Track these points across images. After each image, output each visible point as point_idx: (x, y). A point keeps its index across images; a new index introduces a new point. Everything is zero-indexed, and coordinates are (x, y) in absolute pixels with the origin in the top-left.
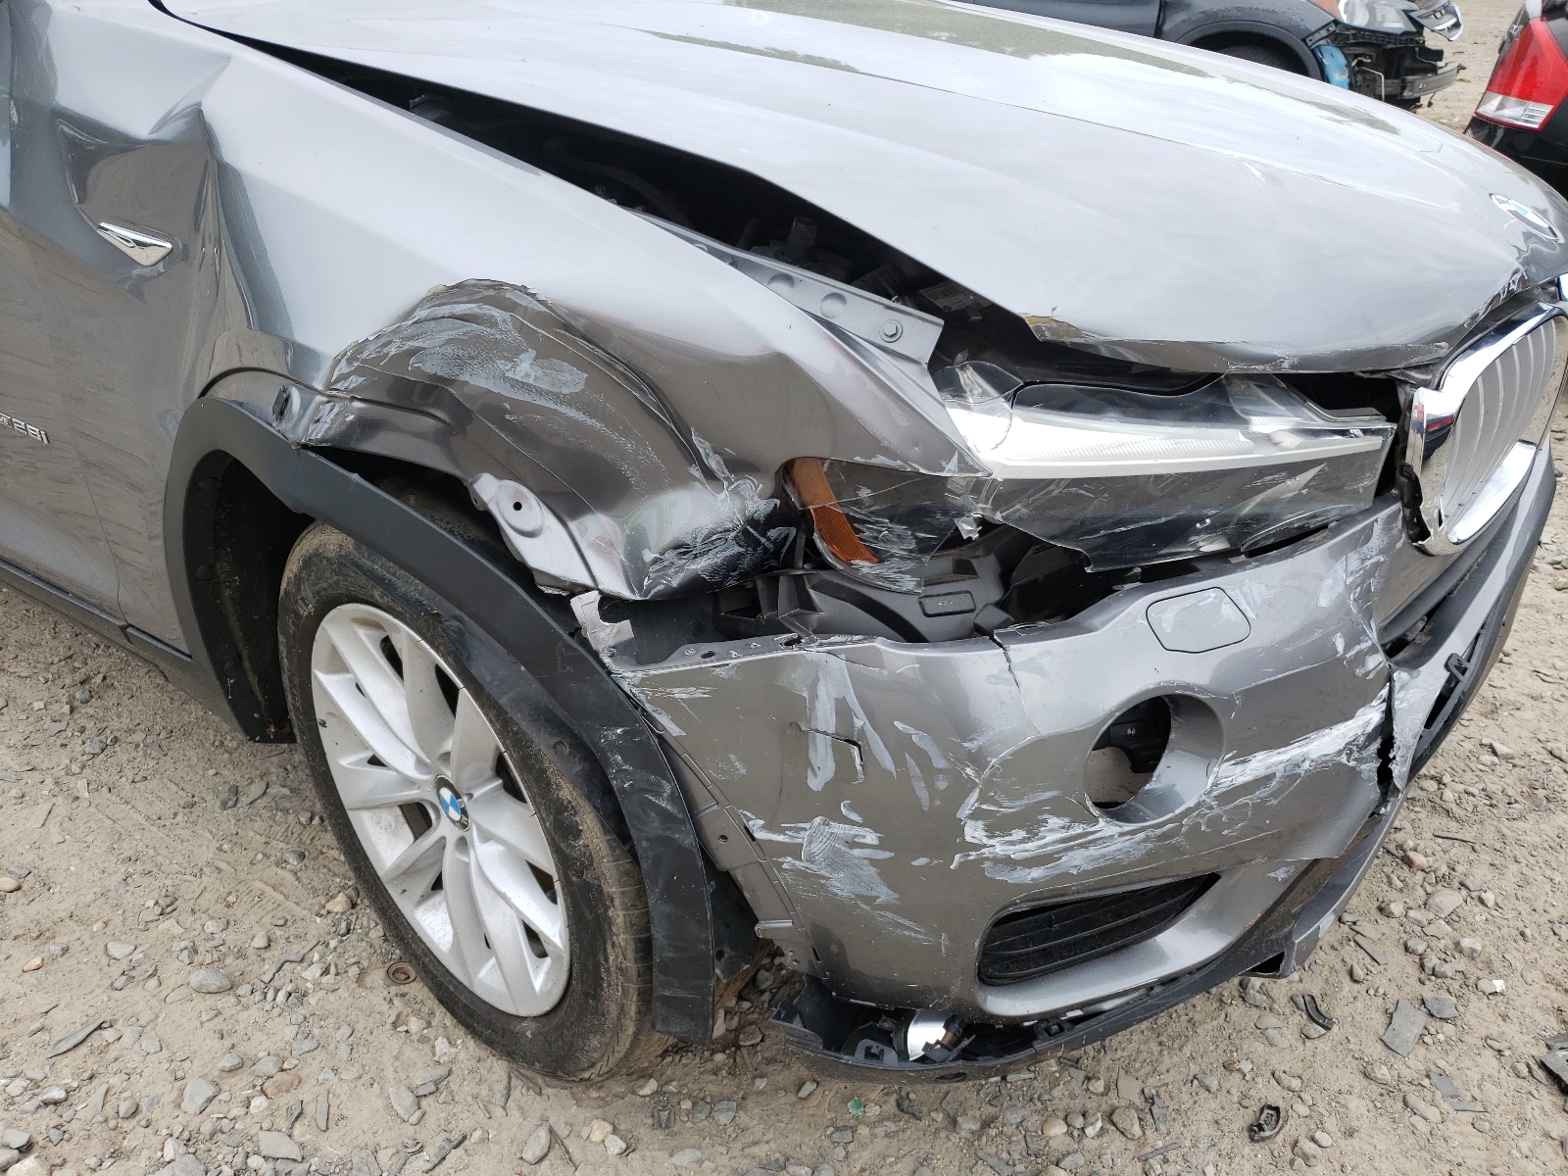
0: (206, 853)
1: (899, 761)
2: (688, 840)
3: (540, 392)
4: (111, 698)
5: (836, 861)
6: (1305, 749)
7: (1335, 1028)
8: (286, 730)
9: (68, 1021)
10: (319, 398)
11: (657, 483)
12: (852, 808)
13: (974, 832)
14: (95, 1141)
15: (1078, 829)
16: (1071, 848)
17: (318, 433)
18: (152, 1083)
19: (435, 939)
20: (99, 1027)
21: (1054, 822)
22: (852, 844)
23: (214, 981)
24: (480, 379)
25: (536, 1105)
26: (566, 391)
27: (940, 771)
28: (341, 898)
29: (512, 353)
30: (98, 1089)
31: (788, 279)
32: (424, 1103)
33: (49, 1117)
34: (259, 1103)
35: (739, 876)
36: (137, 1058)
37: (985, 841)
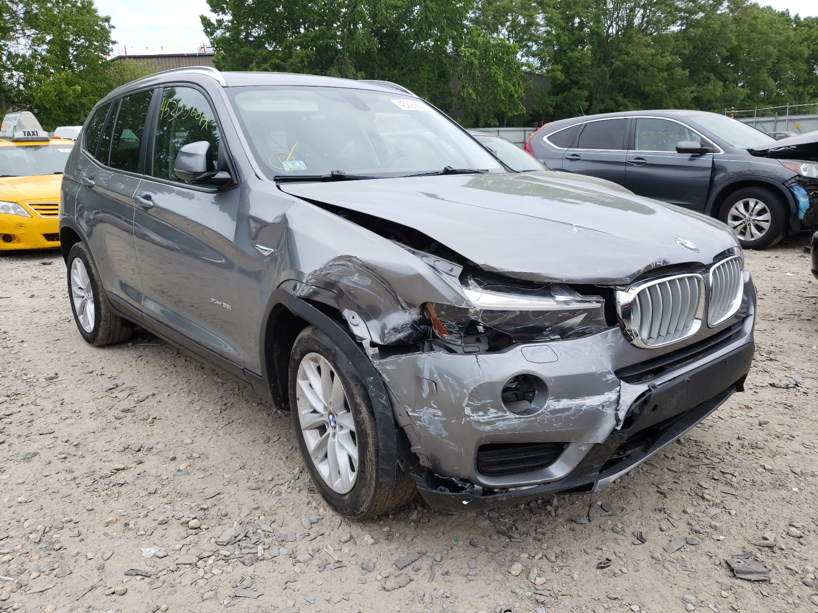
0: (257, 454)
1: (446, 388)
2: (390, 414)
3: (359, 285)
4: (234, 409)
5: (431, 422)
6: (583, 402)
7: (646, 543)
8: (287, 406)
9: (210, 491)
10: (304, 285)
11: (390, 311)
12: (434, 403)
13: (468, 411)
14: (214, 520)
15: (500, 414)
16: (498, 420)
17: (303, 294)
18: (232, 509)
19: (324, 474)
20: (219, 494)
21: (492, 410)
22: (435, 416)
23: (254, 486)
24: (345, 282)
25: (348, 529)
26: (366, 284)
27: (457, 391)
28: (298, 469)
29: (352, 274)
30: (217, 508)
31: (426, 256)
32: (313, 525)
33: (202, 513)
34: (262, 518)
35: (406, 429)
36: (229, 503)
37: (471, 414)
